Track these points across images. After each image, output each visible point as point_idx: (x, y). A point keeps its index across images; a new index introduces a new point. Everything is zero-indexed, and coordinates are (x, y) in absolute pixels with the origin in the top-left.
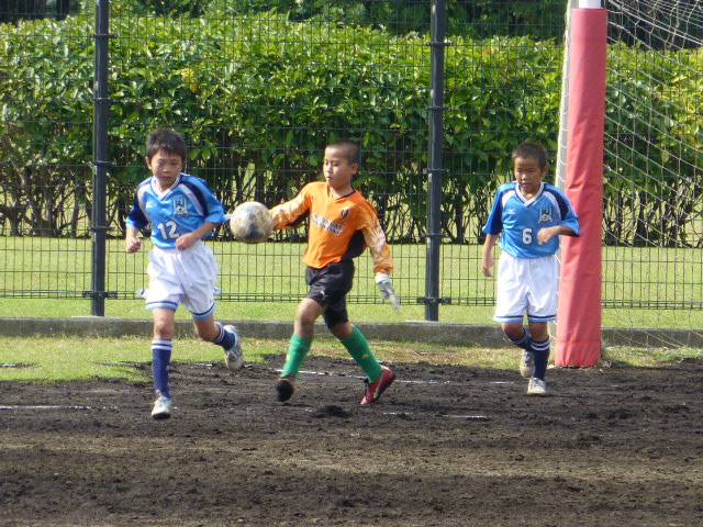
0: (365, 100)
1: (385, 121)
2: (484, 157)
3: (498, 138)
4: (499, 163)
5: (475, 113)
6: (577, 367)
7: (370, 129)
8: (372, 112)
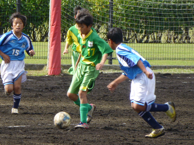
0: (6, 2)
1: (12, 7)
2: (40, 17)
3: (43, 12)
4: (44, 19)
5: (37, 5)
6: (54, 75)
7: (8, 10)
8: (8, 5)
